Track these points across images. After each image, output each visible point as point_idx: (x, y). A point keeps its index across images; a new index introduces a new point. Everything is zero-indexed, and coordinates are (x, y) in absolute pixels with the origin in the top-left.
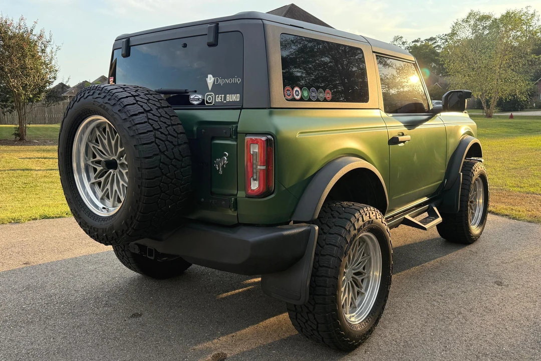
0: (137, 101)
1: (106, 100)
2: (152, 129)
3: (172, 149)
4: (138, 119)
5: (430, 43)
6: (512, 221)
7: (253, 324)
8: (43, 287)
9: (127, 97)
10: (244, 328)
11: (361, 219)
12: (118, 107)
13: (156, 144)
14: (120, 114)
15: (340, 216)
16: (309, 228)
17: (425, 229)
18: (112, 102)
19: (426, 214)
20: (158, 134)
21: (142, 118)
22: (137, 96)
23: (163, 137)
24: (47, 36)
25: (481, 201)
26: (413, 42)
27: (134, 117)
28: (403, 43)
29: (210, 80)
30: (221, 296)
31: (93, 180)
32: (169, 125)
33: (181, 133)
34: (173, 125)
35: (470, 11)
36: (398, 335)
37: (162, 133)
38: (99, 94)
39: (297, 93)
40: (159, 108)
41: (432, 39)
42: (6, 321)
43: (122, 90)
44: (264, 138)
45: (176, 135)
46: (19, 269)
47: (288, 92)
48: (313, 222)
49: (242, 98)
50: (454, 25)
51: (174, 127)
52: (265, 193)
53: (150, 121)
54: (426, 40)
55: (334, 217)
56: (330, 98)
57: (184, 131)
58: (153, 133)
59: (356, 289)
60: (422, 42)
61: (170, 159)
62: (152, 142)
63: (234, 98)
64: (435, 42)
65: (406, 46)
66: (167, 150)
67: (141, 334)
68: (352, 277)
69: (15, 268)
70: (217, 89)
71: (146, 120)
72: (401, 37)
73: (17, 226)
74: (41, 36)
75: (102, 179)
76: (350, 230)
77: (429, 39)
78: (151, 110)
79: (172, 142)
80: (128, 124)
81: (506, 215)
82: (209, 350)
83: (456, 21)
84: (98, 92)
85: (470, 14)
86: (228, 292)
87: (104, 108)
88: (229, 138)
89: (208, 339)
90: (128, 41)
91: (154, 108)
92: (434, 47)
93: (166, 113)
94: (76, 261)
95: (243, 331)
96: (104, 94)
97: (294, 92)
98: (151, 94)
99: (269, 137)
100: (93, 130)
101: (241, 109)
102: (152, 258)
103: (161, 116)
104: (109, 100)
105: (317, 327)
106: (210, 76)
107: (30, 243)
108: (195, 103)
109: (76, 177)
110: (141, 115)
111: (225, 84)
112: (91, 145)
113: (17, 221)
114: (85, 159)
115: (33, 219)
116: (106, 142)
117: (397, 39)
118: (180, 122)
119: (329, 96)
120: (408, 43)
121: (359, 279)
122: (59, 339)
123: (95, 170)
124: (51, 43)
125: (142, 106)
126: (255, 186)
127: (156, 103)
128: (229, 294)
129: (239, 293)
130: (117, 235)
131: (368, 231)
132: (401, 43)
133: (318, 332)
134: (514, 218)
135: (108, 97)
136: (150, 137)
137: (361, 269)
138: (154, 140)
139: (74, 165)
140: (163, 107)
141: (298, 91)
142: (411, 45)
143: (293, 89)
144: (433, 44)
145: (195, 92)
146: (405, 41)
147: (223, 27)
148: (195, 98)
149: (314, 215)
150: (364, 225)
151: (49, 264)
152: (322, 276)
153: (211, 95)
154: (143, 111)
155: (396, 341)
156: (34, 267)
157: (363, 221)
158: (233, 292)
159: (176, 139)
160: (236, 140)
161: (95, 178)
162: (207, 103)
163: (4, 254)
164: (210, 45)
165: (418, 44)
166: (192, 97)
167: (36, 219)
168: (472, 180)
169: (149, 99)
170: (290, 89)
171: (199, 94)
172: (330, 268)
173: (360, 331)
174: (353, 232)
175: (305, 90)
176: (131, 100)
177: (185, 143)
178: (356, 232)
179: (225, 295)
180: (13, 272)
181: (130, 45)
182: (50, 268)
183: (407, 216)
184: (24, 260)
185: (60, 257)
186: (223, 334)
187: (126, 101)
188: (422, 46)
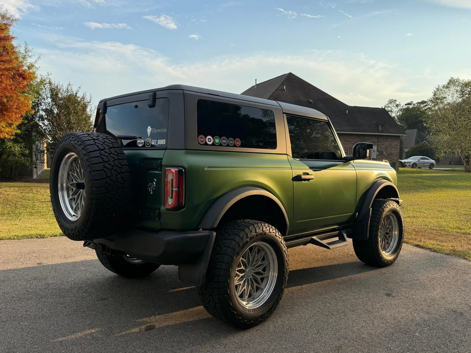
0: (96, 143)
1: (76, 142)
2: (102, 161)
3: (117, 175)
4: (93, 154)
5: (422, 106)
6: (432, 253)
7: (184, 309)
8: (46, 279)
9: (89, 140)
10: (176, 311)
11: (254, 231)
12: (82, 147)
13: (104, 171)
14: (83, 151)
15: (239, 228)
16: (209, 234)
17: (329, 248)
18: (79, 143)
19: (337, 239)
20: (107, 165)
21: (97, 154)
22: (96, 139)
23: (110, 167)
24: (87, 99)
25: (396, 233)
26: (406, 105)
27: (91, 153)
28: (397, 106)
29: (149, 129)
30: (169, 291)
31: (71, 197)
32: (116, 160)
33: (125, 165)
34: (119, 159)
35: (450, 78)
36: (287, 323)
37: (109, 164)
38: (73, 138)
39: (209, 140)
40: (111, 148)
41: (423, 102)
42: (14, 297)
43: (87, 135)
44: (177, 169)
45: (120, 166)
46: (33, 267)
47: (202, 139)
48: (212, 229)
49: (166, 142)
50: (436, 90)
51: (120, 161)
52: (178, 207)
53: (102, 156)
54: (418, 103)
55: (235, 229)
56: (240, 145)
57: (127, 164)
58: (103, 164)
59: (255, 284)
60: (414, 105)
61: (114, 182)
62: (102, 170)
63: (162, 142)
64: (427, 105)
65: (399, 108)
66: (112, 176)
67: (102, 311)
68: (253, 275)
69: (30, 266)
70: (153, 136)
71: (99, 155)
72: (395, 101)
73: (41, 240)
74: (83, 98)
75: (76, 196)
76: (243, 238)
77: (421, 102)
78: (105, 149)
79: (116, 171)
80: (86, 158)
81: (430, 249)
82: (146, 322)
83: (437, 87)
84: (72, 137)
85: (450, 81)
86: (176, 289)
87: (74, 147)
88: (157, 170)
89: (147, 316)
90: (105, 104)
91: (107, 148)
92: (426, 110)
93: (116, 151)
94: (75, 264)
95: (175, 313)
96: (75, 138)
97: (207, 139)
98: (108, 139)
99: (181, 168)
100: (72, 163)
101: (165, 149)
102: (109, 254)
103: (111, 153)
104: (78, 142)
105: (216, 307)
106: (149, 127)
107: (46, 251)
108: (140, 145)
109: (60, 194)
110: (96, 152)
111: (158, 133)
112: (70, 173)
113: (42, 237)
114: (67, 182)
115: (54, 236)
116: (78, 170)
117: (391, 102)
118: (125, 158)
119: (239, 143)
120: (402, 105)
121: (259, 277)
122: (45, 310)
123: (73, 190)
124: (91, 103)
125: (98, 146)
126: (170, 201)
127: (109, 144)
128: (176, 290)
129: (183, 290)
130: (79, 233)
131: (262, 241)
132: (395, 106)
133: (216, 310)
134: (434, 251)
135: (77, 140)
136: (100, 166)
137: (260, 270)
138: (103, 169)
139: (59, 186)
140: (114, 147)
141: (211, 139)
142: (404, 108)
143: (206, 137)
144: (424, 107)
145: (141, 138)
146: (398, 104)
147: (159, 94)
148: (140, 142)
149: (213, 224)
150: (257, 236)
151: (55, 265)
152: (218, 269)
153: (149, 140)
154: (98, 149)
155: (283, 326)
156: (44, 267)
157: (256, 232)
158: (180, 289)
159: (120, 169)
160: (161, 170)
161: (72, 195)
162: (147, 145)
163: (26, 257)
164: (150, 106)
165: (411, 107)
166: (138, 141)
167: (56, 236)
168: (382, 214)
169: (105, 142)
170: (204, 137)
171: (143, 140)
172: (223, 263)
173: (252, 314)
174: (245, 240)
175: (217, 138)
176: (92, 142)
177: (127, 172)
178: (248, 239)
179: (172, 291)
180: (29, 268)
181: (107, 106)
182: (55, 267)
183: (314, 237)
184: (38, 261)
185: (64, 261)
186: (159, 314)
187: (87, 143)
188: (414, 108)
